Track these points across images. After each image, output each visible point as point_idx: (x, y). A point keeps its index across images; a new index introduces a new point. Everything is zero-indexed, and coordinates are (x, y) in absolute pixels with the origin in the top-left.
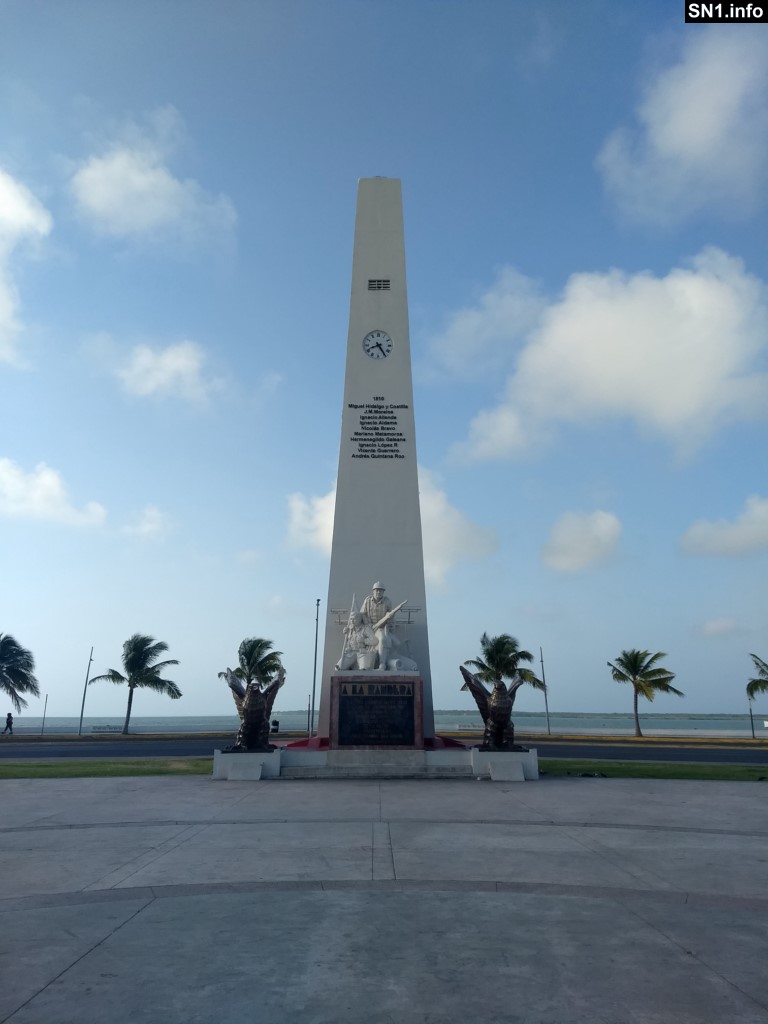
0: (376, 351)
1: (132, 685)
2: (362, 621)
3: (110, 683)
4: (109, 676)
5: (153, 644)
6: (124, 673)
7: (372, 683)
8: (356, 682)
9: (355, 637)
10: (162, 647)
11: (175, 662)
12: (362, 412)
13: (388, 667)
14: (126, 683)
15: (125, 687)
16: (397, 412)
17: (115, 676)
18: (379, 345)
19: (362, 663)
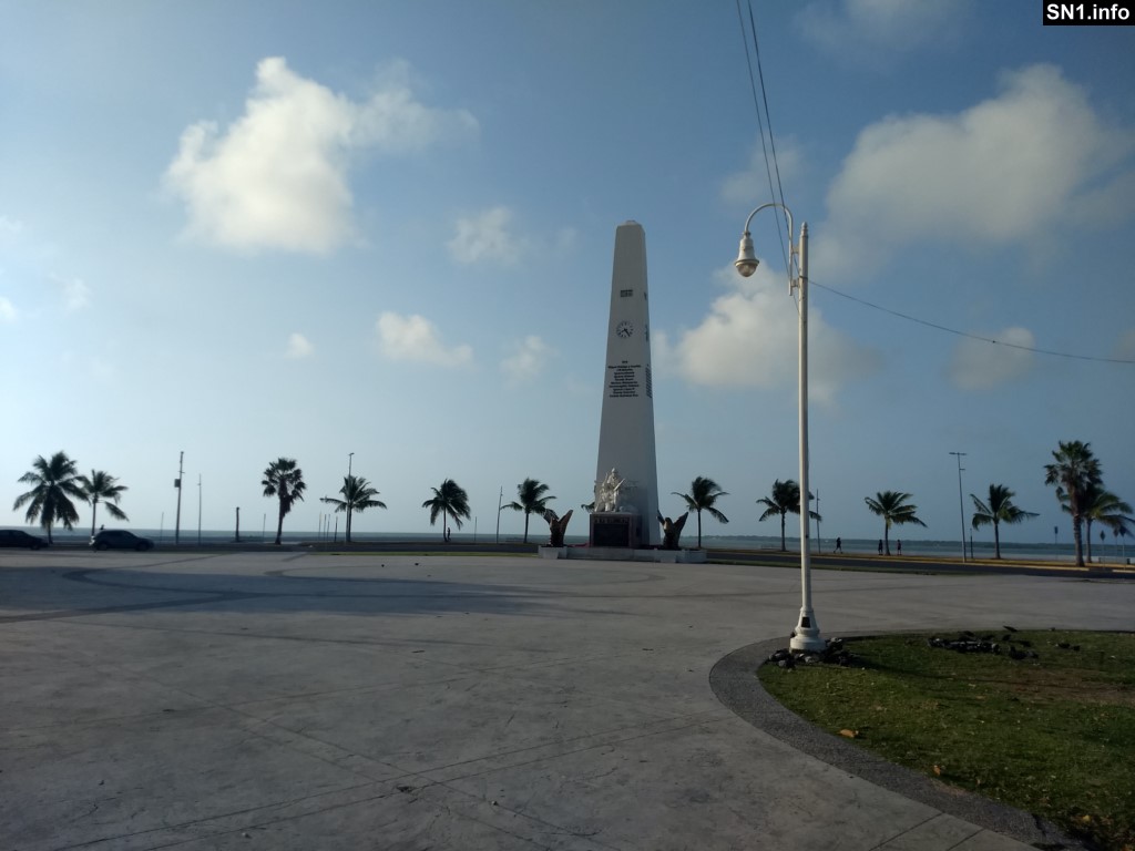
0: (625, 333)
1: (528, 512)
2: (609, 488)
3: (512, 510)
4: (511, 506)
5: (538, 486)
6: (521, 504)
7: (609, 517)
8: (601, 517)
9: (605, 495)
10: (544, 487)
11: (554, 497)
12: (615, 370)
13: (618, 511)
14: (523, 511)
15: (522, 513)
16: (635, 370)
17: (516, 506)
18: (625, 330)
19: (607, 508)
